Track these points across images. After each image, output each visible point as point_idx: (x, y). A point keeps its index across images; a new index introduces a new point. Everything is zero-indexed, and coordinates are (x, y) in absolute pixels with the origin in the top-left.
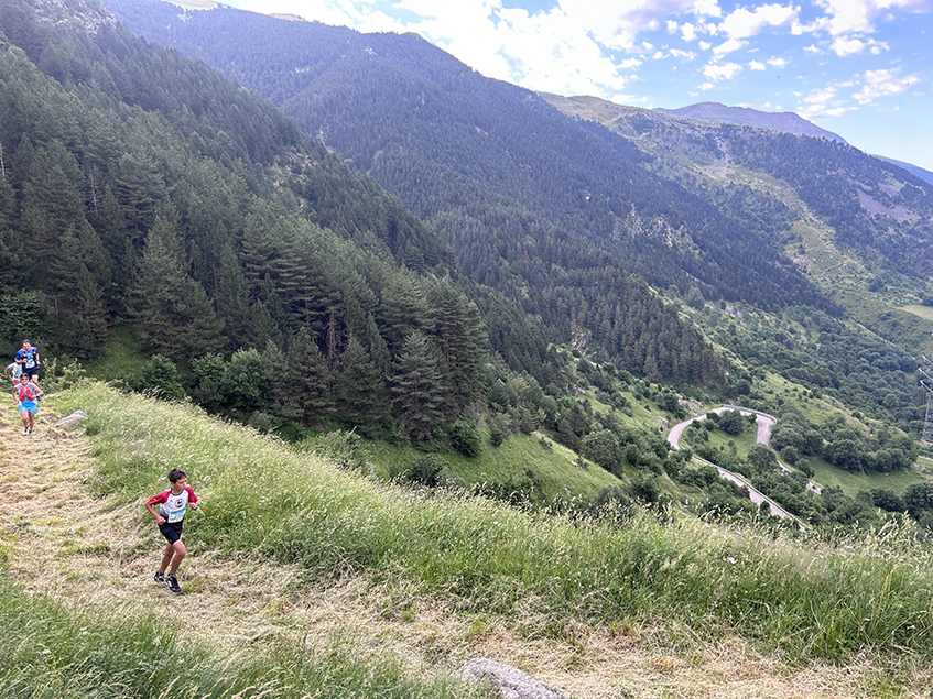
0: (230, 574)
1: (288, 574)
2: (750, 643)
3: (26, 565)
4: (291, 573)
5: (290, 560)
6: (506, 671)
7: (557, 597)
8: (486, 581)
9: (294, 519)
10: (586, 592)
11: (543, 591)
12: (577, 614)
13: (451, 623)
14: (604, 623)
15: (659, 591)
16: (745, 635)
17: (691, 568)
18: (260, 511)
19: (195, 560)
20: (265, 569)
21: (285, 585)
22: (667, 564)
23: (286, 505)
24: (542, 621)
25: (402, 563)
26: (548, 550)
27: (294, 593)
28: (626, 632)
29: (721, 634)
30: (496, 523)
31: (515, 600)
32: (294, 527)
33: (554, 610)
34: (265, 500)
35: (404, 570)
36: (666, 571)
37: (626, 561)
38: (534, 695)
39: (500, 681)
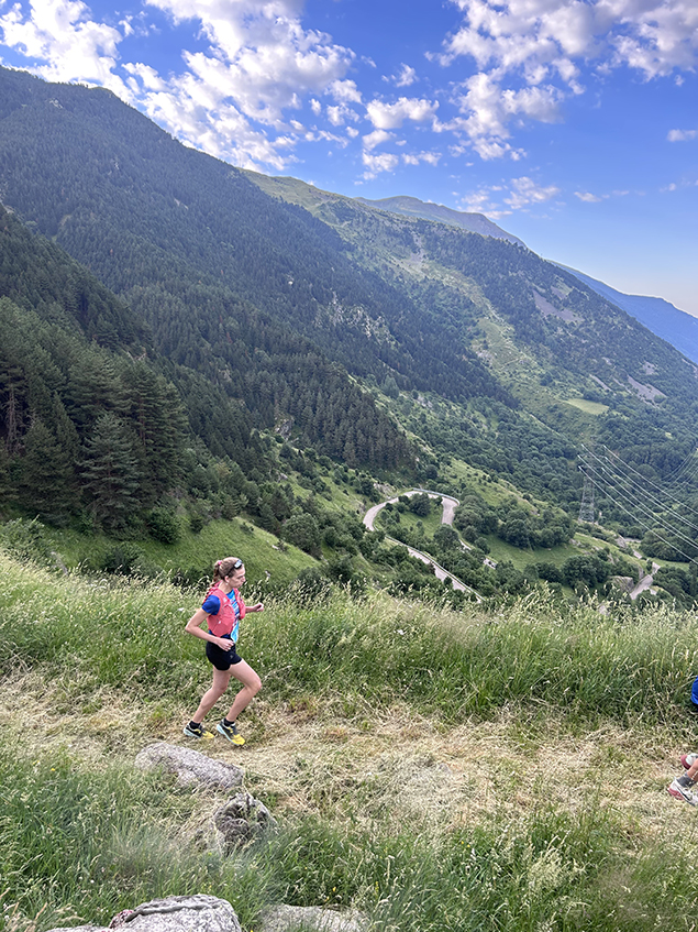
2: (415, 706)
6: (182, 754)
8: (169, 667)
10: (269, 671)
13: (133, 710)
14: (284, 699)
15: (336, 664)
17: (365, 642)
22: (343, 640)
25: (80, 655)
28: (306, 706)
29: (389, 701)
30: (181, 609)
31: (198, 683)
35: (82, 662)
36: (344, 646)
37: (307, 638)
38: (211, 774)
39: (176, 764)
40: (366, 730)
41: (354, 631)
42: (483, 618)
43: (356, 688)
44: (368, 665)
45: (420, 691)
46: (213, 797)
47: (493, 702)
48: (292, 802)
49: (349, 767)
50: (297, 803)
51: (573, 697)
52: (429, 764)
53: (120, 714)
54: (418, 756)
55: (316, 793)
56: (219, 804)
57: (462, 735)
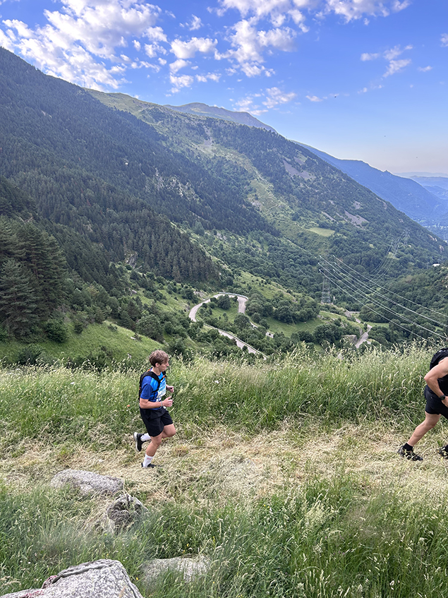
6: (83, 475)
7: (116, 422)
8: (68, 421)
10: (134, 416)
11: (107, 420)
12: (129, 431)
15: (178, 407)
17: (196, 390)
22: (181, 391)
25: (7, 420)
26: (108, 394)
29: (214, 425)
30: (73, 383)
31: (88, 429)
33: (115, 430)
36: (182, 395)
38: (102, 485)
39: (79, 482)
40: (200, 446)
41: (188, 385)
42: (267, 368)
43: (192, 419)
44: (198, 405)
45: (232, 417)
46: (105, 499)
47: (277, 418)
48: (157, 496)
49: (191, 469)
50: (160, 496)
51: (325, 410)
52: (241, 461)
53: (38, 455)
54: (233, 457)
55: (172, 488)
56: (109, 503)
57: (260, 441)
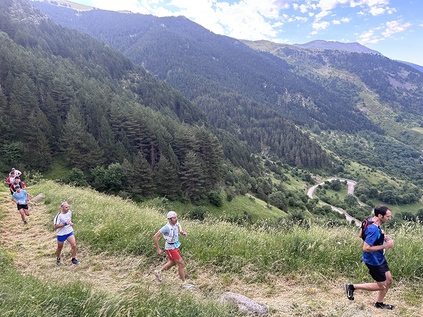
0: (113, 262)
1: (139, 260)
2: (350, 280)
3: (21, 263)
4: (141, 260)
5: (140, 254)
6: (240, 298)
7: (261, 264)
8: (229, 258)
9: (141, 235)
10: (274, 261)
11: (254, 262)
12: (271, 271)
13: (214, 277)
14: (283, 274)
15: (307, 259)
16: (347, 276)
17: (321, 248)
18: (125, 233)
19: (97, 257)
20: (129, 258)
21: (138, 265)
22: (310, 247)
23: (137, 230)
24: (255, 275)
25: (190, 253)
26: (256, 243)
27: (142, 268)
28: (293, 278)
29: (337, 277)
30: (231, 232)
31: (242, 266)
32: (141, 239)
33: (260, 270)
34: (127, 228)
35: (191, 256)
36: (310, 250)
37: (291, 246)
38: (253, 307)
39: (237, 302)
40: (326, 290)
41: (315, 243)
43: (318, 270)
44: (323, 259)
49: (319, 308)
52: (362, 308)
